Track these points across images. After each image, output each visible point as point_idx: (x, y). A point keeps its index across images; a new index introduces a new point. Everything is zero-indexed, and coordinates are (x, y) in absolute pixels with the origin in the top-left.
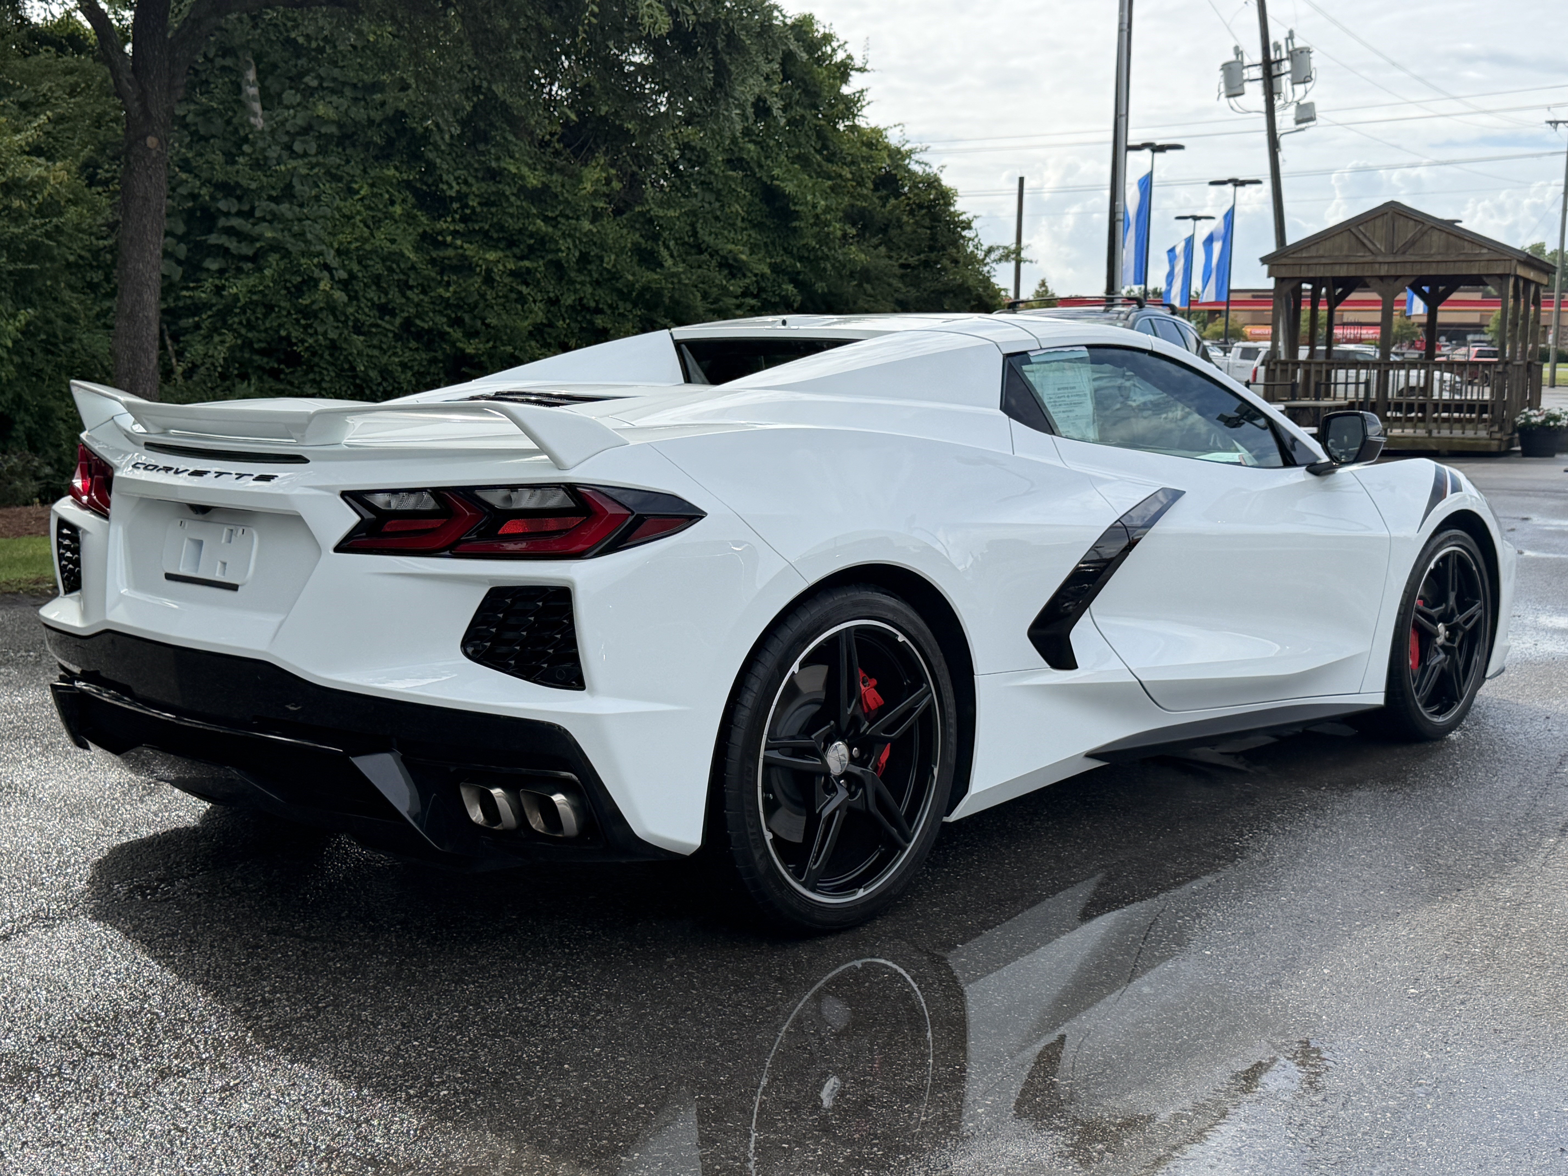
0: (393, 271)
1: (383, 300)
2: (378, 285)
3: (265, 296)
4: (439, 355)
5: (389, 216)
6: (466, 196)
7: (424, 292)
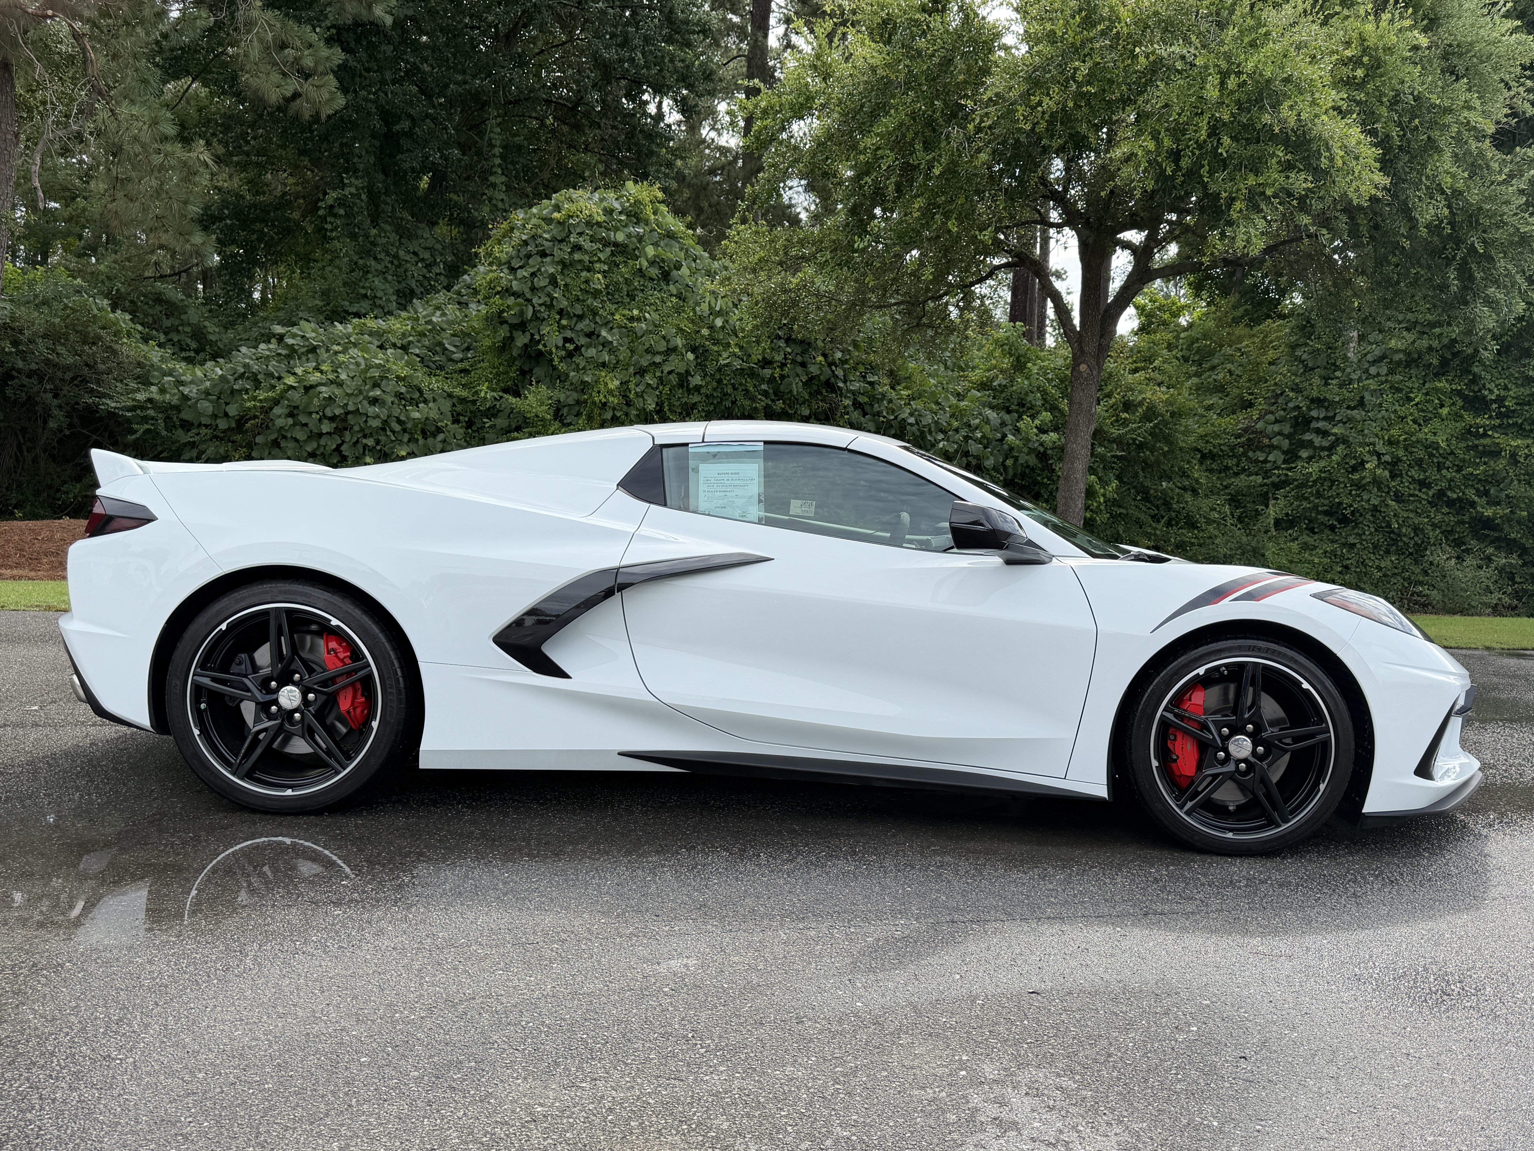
0: (1434, 456)
1: (1421, 477)
2: (1420, 466)
3: (1330, 474)
4: (1466, 518)
5: (1437, 415)
6: (1504, 398)
7: (1459, 471)
